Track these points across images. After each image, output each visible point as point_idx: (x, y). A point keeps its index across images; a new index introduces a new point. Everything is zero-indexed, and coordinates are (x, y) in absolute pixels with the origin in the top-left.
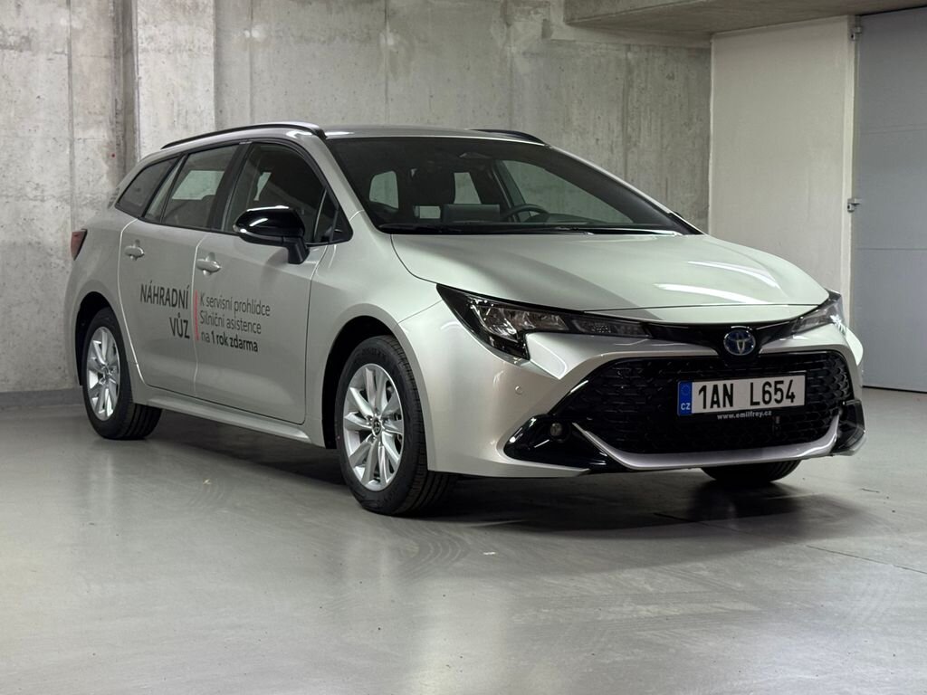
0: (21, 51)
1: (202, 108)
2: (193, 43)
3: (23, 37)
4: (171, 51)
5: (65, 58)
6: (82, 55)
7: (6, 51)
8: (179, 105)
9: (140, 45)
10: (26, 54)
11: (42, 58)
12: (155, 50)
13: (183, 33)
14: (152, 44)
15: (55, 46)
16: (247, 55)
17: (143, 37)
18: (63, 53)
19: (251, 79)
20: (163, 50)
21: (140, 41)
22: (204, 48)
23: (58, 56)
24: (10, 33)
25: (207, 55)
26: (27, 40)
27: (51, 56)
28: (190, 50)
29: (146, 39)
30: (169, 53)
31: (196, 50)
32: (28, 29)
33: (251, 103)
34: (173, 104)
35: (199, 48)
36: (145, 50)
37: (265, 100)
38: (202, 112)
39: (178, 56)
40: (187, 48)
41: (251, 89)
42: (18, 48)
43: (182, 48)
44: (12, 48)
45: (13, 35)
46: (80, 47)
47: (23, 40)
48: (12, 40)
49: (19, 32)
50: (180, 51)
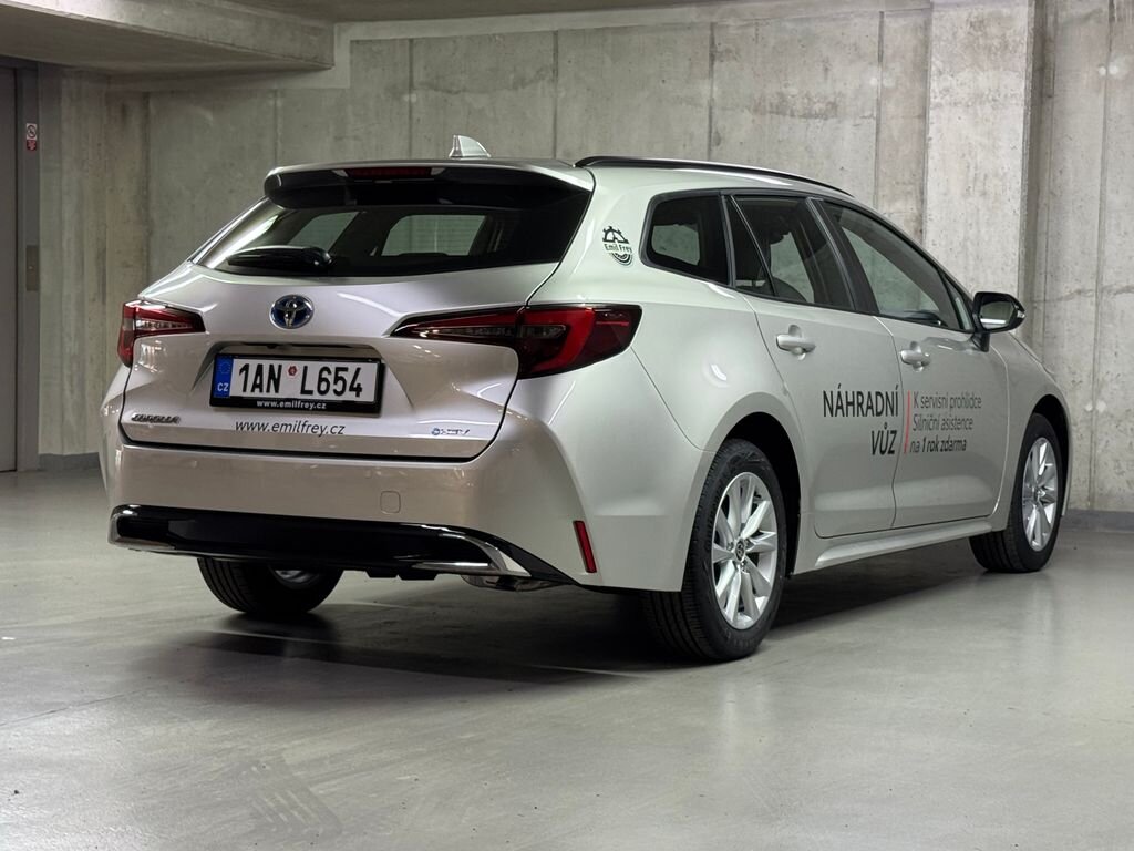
0: (826, 119)
1: (1006, 170)
2: (997, 90)
3: (830, 103)
4: (970, 104)
5: (874, 122)
6: (892, 118)
7: (811, 121)
8: (976, 168)
9: (932, 100)
10: (831, 121)
11: (848, 125)
12: (950, 104)
13: (985, 80)
14: (948, 97)
15: (863, 111)
16: (1101, 96)
17: (937, 90)
18: (871, 116)
19: (1105, 129)
20: (960, 103)
21: (932, 95)
22: (1012, 96)
23: (866, 121)
24: (815, 100)
25: (1017, 104)
26: (834, 106)
27: (858, 121)
28: (994, 100)
29: (940, 92)
30: (968, 106)
31: (1001, 99)
32: (835, 93)
33: (1103, 159)
34: (968, 167)
35: (1006, 96)
36: (939, 106)
37: (1123, 154)
38: (1005, 174)
39: (978, 107)
40: (990, 98)
41: (1104, 140)
42: (823, 116)
43: (984, 98)
44: (817, 116)
45: (819, 101)
46: (890, 108)
47: (829, 107)
48: (817, 107)
49: (826, 98)
50: (981, 103)
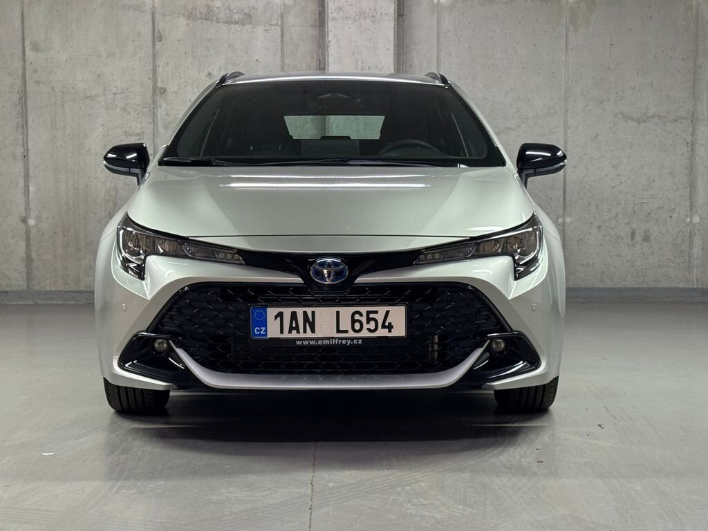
0: (244, 25)
1: (383, 64)
2: (375, 10)
3: (246, 14)
4: (357, 18)
5: (279, 29)
6: (292, 26)
7: (232, 26)
8: (362, 63)
9: (330, 15)
10: (248, 27)
11: (260, 30)
12: (343, 18)
14: (341, 13)
15: (271, 19)
16: (435, 17)
17: (333, 8)
18: (277, 24)
19: (438, 38)
20: (350, 18)
21: (330, 11)
22: (386, 14)
23: (273, 27)
24: (235, 11)
25: (389, 20)
26: (249, 16)
27: (267, 28)
28: (373, 16)
29: (336, 10)
30: (355, 20)
31: (378, 16)
32: (249, 7)
33: (438, 57)
34: (357, 61)
35: (381, 14)
36: (334, 19)
37: (451, 55)
38: (382, 66)
39: (363, 22)
40: (370, 15)
41: (438, 46)
42: (241, 23)
43: (366, 15)
44: (236, 23)
45: (237, 13)
46: (291, 19)
47: (246, 16)
48: (236, 17)
49: (242, 10)
50: (364, 18)
